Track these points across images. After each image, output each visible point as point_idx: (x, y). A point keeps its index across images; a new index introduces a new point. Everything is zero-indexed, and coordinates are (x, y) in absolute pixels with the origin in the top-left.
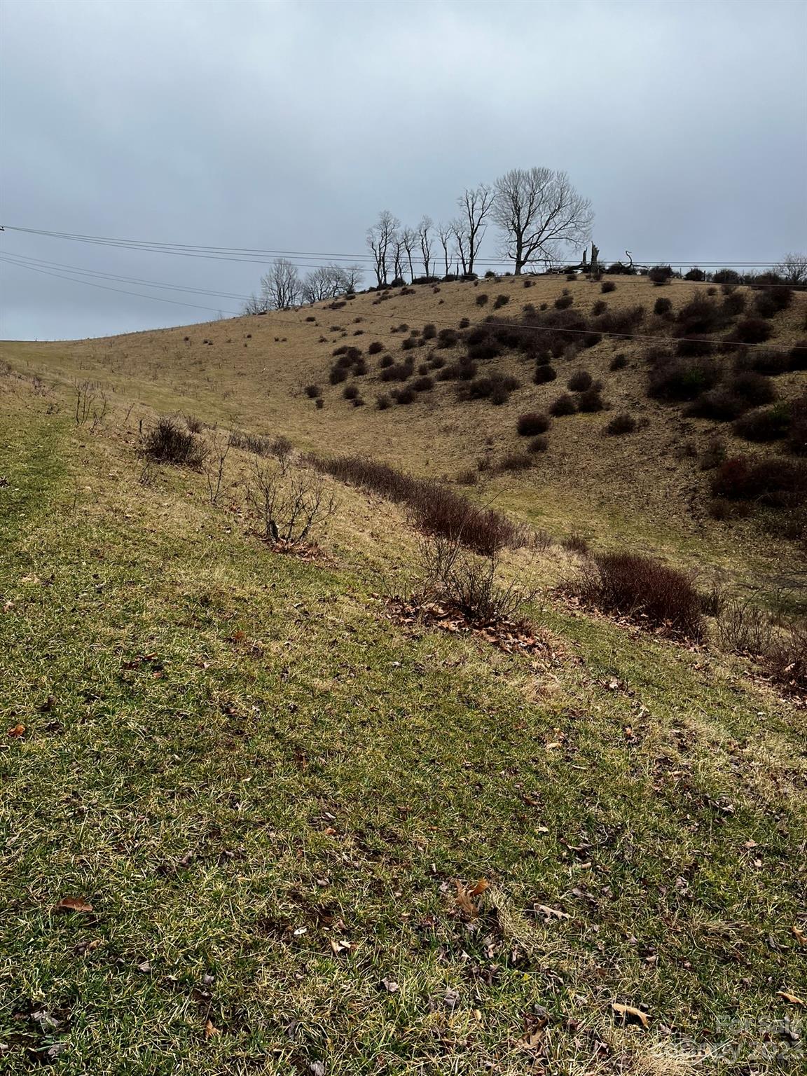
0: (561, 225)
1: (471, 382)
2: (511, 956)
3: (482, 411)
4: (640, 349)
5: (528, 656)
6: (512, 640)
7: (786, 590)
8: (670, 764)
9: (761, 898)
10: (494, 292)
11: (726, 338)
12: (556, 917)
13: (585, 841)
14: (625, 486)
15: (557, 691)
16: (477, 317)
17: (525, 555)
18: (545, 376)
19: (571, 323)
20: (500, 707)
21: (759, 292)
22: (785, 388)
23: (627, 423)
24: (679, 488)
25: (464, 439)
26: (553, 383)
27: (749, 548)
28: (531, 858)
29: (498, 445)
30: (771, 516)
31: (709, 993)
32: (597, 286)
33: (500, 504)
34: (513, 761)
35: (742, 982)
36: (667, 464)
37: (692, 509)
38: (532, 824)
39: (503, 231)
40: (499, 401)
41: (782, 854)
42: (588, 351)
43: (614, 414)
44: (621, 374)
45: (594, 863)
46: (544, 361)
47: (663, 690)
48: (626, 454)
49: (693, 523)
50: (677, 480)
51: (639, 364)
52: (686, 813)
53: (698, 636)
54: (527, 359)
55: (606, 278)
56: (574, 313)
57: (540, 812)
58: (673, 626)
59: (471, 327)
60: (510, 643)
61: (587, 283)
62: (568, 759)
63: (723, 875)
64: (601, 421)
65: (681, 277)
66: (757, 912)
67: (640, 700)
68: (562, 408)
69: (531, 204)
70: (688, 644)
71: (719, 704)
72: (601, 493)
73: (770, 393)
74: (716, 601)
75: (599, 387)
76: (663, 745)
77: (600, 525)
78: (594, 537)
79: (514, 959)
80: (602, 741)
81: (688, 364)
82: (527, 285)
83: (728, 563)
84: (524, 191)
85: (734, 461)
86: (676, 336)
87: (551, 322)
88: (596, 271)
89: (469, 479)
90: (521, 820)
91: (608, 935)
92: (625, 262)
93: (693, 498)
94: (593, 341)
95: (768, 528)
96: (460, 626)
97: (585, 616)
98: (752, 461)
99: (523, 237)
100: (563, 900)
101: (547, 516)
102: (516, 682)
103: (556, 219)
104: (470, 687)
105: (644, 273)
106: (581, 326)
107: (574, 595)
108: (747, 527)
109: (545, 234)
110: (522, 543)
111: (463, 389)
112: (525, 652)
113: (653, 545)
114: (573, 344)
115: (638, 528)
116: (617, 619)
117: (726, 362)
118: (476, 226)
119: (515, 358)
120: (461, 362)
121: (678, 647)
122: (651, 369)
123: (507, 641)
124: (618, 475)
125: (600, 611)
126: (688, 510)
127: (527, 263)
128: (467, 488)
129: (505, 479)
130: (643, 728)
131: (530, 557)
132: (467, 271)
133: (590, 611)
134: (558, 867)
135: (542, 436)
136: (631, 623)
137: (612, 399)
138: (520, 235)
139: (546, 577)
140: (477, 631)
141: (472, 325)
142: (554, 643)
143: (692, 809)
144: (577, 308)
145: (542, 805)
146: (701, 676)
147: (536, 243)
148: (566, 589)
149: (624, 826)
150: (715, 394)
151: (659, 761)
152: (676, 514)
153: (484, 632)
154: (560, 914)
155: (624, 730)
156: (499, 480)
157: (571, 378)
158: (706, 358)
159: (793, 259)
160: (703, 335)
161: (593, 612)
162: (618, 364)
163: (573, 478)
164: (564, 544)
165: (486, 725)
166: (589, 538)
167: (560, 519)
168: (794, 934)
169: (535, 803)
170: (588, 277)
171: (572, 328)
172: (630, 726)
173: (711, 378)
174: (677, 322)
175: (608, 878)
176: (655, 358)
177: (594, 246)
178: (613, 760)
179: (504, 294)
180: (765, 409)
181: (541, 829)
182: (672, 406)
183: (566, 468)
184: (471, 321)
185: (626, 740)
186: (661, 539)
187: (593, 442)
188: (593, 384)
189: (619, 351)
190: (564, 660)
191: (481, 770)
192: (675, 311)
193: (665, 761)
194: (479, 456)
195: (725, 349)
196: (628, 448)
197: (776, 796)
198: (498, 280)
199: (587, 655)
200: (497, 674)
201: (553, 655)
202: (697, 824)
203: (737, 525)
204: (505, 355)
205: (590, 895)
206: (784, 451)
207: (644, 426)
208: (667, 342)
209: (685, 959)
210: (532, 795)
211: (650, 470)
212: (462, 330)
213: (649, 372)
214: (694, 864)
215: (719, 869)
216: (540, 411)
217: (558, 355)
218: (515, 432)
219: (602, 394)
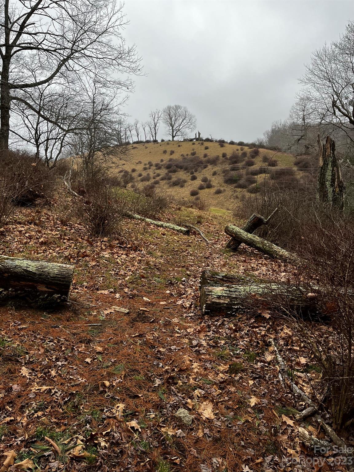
0: (186, 123)
1: (171, 181)
3: (178, 190)
4: (220, 169)
10: (169, 149)
11: (243, 165)
16: (166, 158)
18: (194, 178)
21: (250, 149)
22: (258, 179)
23: (220, 191)
26: (197, 180)
32: (203, 147)
36: (232, 201)
39: (166, 126)
40: (182, 186)
42: (205, 170)
43: (216, 188)
44: (215, 176)
46: (192, 173)
48: (221, 199)
50: (234, 204)
51: (220, 173)
54: (187, 173)
55: (205, 144)
56: (198, 157)
61: (199, 145)
64: (213, 190)
65: (228, 143)
68: (201, 188)
69: (175, 117)
73: (255, 180)
75: (210, 181)
81: (234, 173)
82: (179, 146)
84: (172, 112)
86: (230, 164)
88: (201, 141)
92: (210, 137)
94: (205, 167)
99: (174, 128)
105: (216, 141)
106: (201, 161)
109: (181, 127)
111: (170, 183)
114: (200, 168)
117: (244, 172)
118: (156, 123)
119: (183, 173)
120: (166, 174)
132: (154, 139)
135: (197, 196)
137: (215, 184)
141: (165, 161)
144: (198, 155)
147: (178, 129)
150: (241, 182)
157: (201, 178)
158: (238, 171)
160: (237, 164)
162: (215, 174)
170: (198, 143)
171: (198, 162)
173: (240, 177)
174: (229, 160)
176: (224, 171)
177: (198, 132)
179: (173, 149)
180: (254, 185)
182: (231, 185)
187: (212, 197)
188: (208, 180)
189: (214, 170)
192: (228, 157)
195: (243, 168)
196: (221, 197)
198: (167, 143)
204: (180, 171)
207: (224, 191)
208: (228, 167)
211: (228, 203)
212: (162, 163)
213: (223, 176)
216: (196, 189)
217: (196, 171)
218: (189, 195)
219: (211, 183)
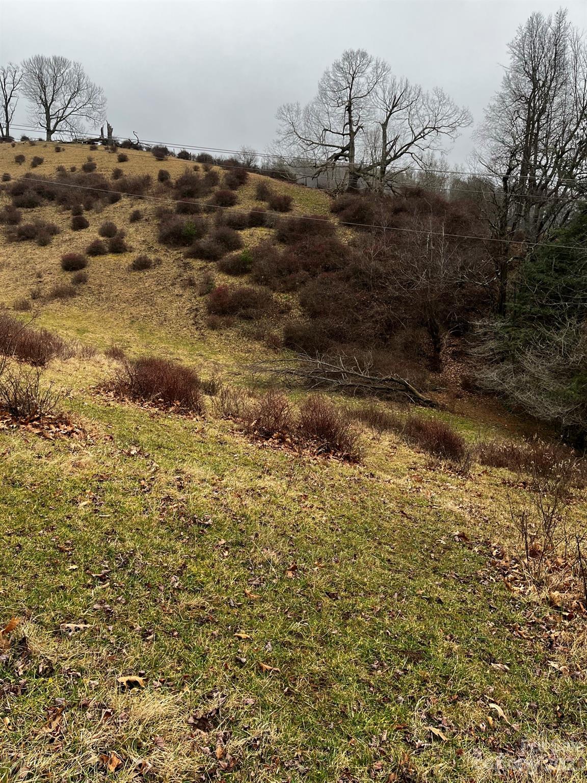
0: (81, 105)
1: (17, 226)
2: (38, 669)
3: (29, 251)
4: (150, 207)
5: (68, 440)
6: (54, 429)
7: (258, 374)
8: (171, 500)
9: (226, 576)
10: (30, 154)
11: (208, 202)
12: (79, 629)
13: (106, 568)
14: (149, 308)
15: (89, 463)
16: (17, 173)
17: (74, 364)
18: (80, 224)
19: (97, 184)
20: (42, 482)
21: (227, 171)
22: (247, 239)
23: (146, 262)
24: (186, 309)
25: (16, 274)
26: (87, 230)
27: (234, 348)
28: (61, 591)
29: (47, 278)
30: (246, 326)
31: (189, 649)
32: (114, 156)
33: (53, 325)
34: (50, 522)
35: (212, 634)
36: (176, 292)
37: (195, 323)
38: (64, 565)
39: (33, 103)
40: (44, 243)
41: (241, 544)
42: (112, 207)
43: (136, 255)
44: (138, 225)
45: (112, 582)
46: (77, 212)
47: (171, 450)
48: (147, 285)
49: (197, 333)
50: (184, 303)
51: (150, 218)
52: (181, 531)
53: (199, 410)
54: (64, 210)
55: (121, 151)
56: (99, 176)
57: (71, 555)
58: (181, 405)
59: (13, 181)
60: (52, 432)
61: (106, 153)
62: (96, 511)
63: (203, 567)
64: (127, 260)
65: (175, 155)
66: (223, 586)
67: (153, 460)
68: (95, 250)
69: (55, 84)
70: (192, 416)
71: (209, 454)
72: (131, 314)
73: (239, 242)
74: (214, 385)
75: (122, 235)
76: (167, 488)
77: (133, 338)
78: (129, 347)
79: (41, 670)
80: (123, 494)
81: (185, 220)
82: (58, 150)
83: (222, 359)
84: (48, 73)
85: (220, 289)
86: (176, 198)
87: (80, 181)
88: (112, 145)
89: (24, 306)
90: (55, 565)
91: (120, 630)
92: (134, 140)
93: (196, 316)
94: (115, 199)
95: (245, 334)
96: (8, 424)
97: (117, 405)
98: (231, 289)
99: (50, 110)
100: (86, 615)
101: (92, 333)
102: (56, 461)
103: (77, 99)
104: (15, 471)
105: (148, 150)
106: (105, 186)
107: (110, 391)
108: (232, 333)
109: (69, 110)
110: (72, 354)
111: (11, 232)
112: (64, 437)
113: (172, 350)
114: (100, 200)
115: (160, 338)
116: (142, 404)
117: (210, 219)
118: (8, 97)
119: (54, 209)
120: (7, 210)
121: (185, 419)
122: (159, 222)
123: (50, 431)
124: (143, 300)
125: (130, 400)
126: (193, 324)
127: (56, 132)
128: (23, 313)
129: (56, 305)
130: (153, 479)
131: (78, 365)
132: (5, 134)
133: (122, 401)
134: (82, 592)
135: (82, 271)
136: (152, 406)
137: (134, 245)
138: (47, 109)
139: (89, 379)
140: (23, 426)
141: (13, 179)
142: (88, 428)
143: (184, 528)
144: (100, 173)
145: (73, 550)
146: (198, 436)
147: (62, 117)
148: (103, 387)
149: (135, 551)
150: (204, 242)
151: (163, 499)
152: (185, 327)
153: (29, 426)
154: (82, 626)
155: (140, 483)
156: (51, 306)
157: (100, 227)
158: (195, 216)
159: (246, 151)
160: (193, 199)
161: (125, 401)
162: (136, 218)
163: (109, 304)
164: (106, 353)
165: (28, 499)
166: (126, 348)
167: (102, 335)
168: (246, 594)
169: (67, 549)
170: (106, 149)
171: (97, 187)
172: (144, 479)
173: (201, 231)
174: (175, 188)
175: (122, 590)
176: (161, 214)
177: (108, 125)
178: (130, 506)
179: (40, 156)
180: (237, 253)
181: (71, 567)
182: (176, 250)
183: (104, 296)
184: (12, 176)
185: (141, 489)
186: (176, 345)
187: (122, 276)
188: (118, 232)
189: (135, 208)
190: (97, 439)
191: (22, 533)
192: (173, 180)
193: (168, 499)
194: (32, 287)
195: (209, 210)
196: (148, 280)
197: (240, 507)
198: (33, 144)
199: (116, 433)
200: (39, 457)
201: (88, 436)
202: (187, 537)
203: (225, 333)
204: (46, 206)
205: (107, 606)
206: (250, 282)
207: (158, 264)
209: (174, 631)
210: (65, 543)
211: (165, 296)
212: (4, 183)
213: (158, 224)
214: (183, 565)
215: (200, 564)
216: (79, 252)
217: (88, 208)
218: (60, 268)
219: (125, 240)
